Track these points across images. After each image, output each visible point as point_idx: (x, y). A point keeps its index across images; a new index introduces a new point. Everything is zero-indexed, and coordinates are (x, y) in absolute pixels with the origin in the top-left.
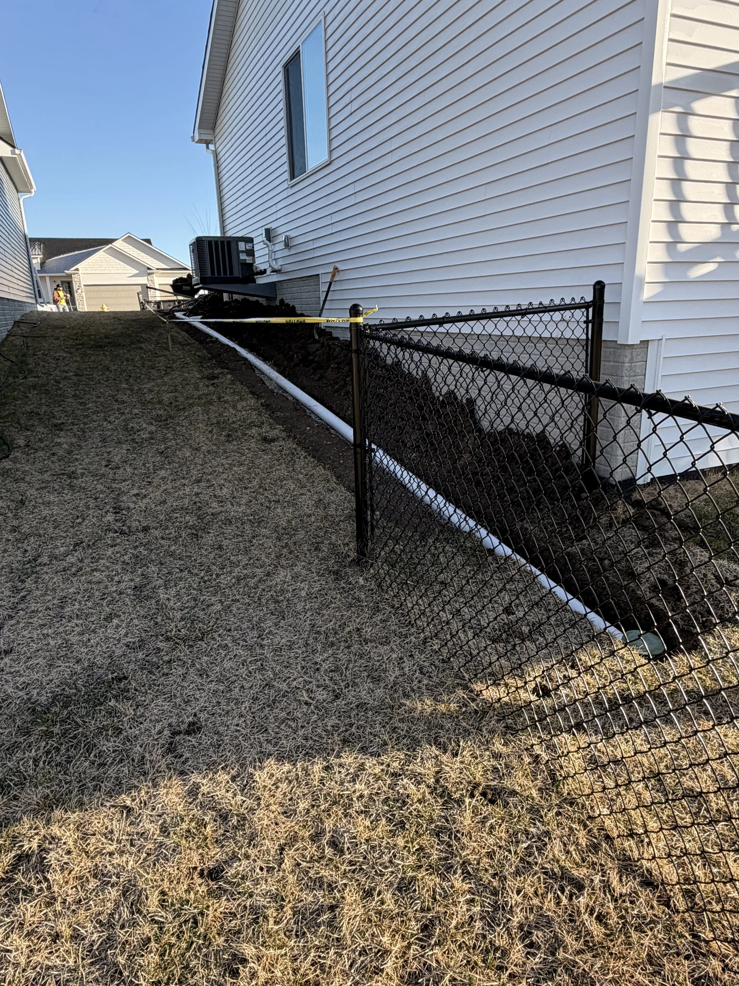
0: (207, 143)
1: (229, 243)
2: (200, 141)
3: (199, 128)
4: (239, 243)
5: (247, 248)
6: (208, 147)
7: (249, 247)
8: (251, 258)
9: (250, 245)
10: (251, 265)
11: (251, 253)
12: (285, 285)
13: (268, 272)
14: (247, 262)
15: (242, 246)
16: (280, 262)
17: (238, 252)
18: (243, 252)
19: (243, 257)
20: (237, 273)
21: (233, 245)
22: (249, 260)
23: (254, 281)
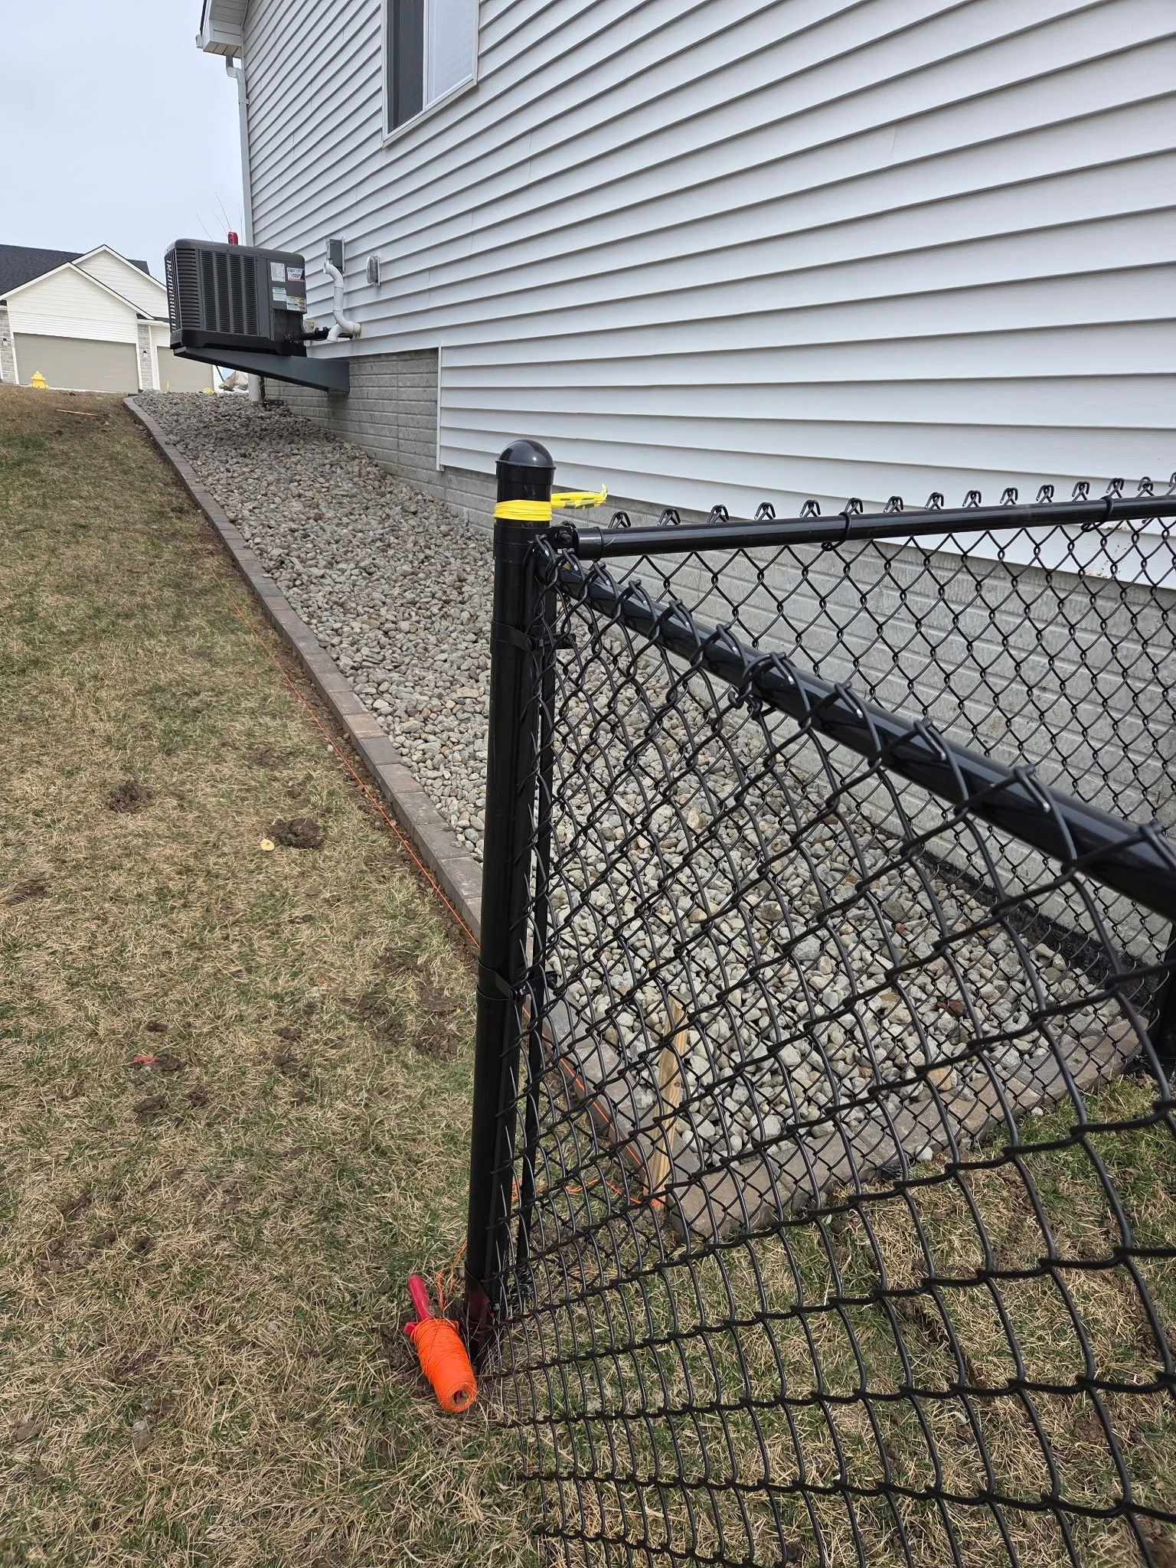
0: (229, 54)
1: (250, 262)
2: (213, 48)
3: (211, 18)
4: (273, 264)
5: (290, 277)
6: (230, 64)
7: (294, 274)
8: (297, 300)
9: (298, 272)
10: (299, 315)
11: (297, 289)
12: (367, 366)
13: (332, 336)
14: (289, 308)
15: (278, 272)
16: (362, 316)
17: (271, 284)
18: (279, 285)
19: (279, 296)
20: (266, 329)
21: (258, 267)
22: (292, 304)
23: (302, 352)
